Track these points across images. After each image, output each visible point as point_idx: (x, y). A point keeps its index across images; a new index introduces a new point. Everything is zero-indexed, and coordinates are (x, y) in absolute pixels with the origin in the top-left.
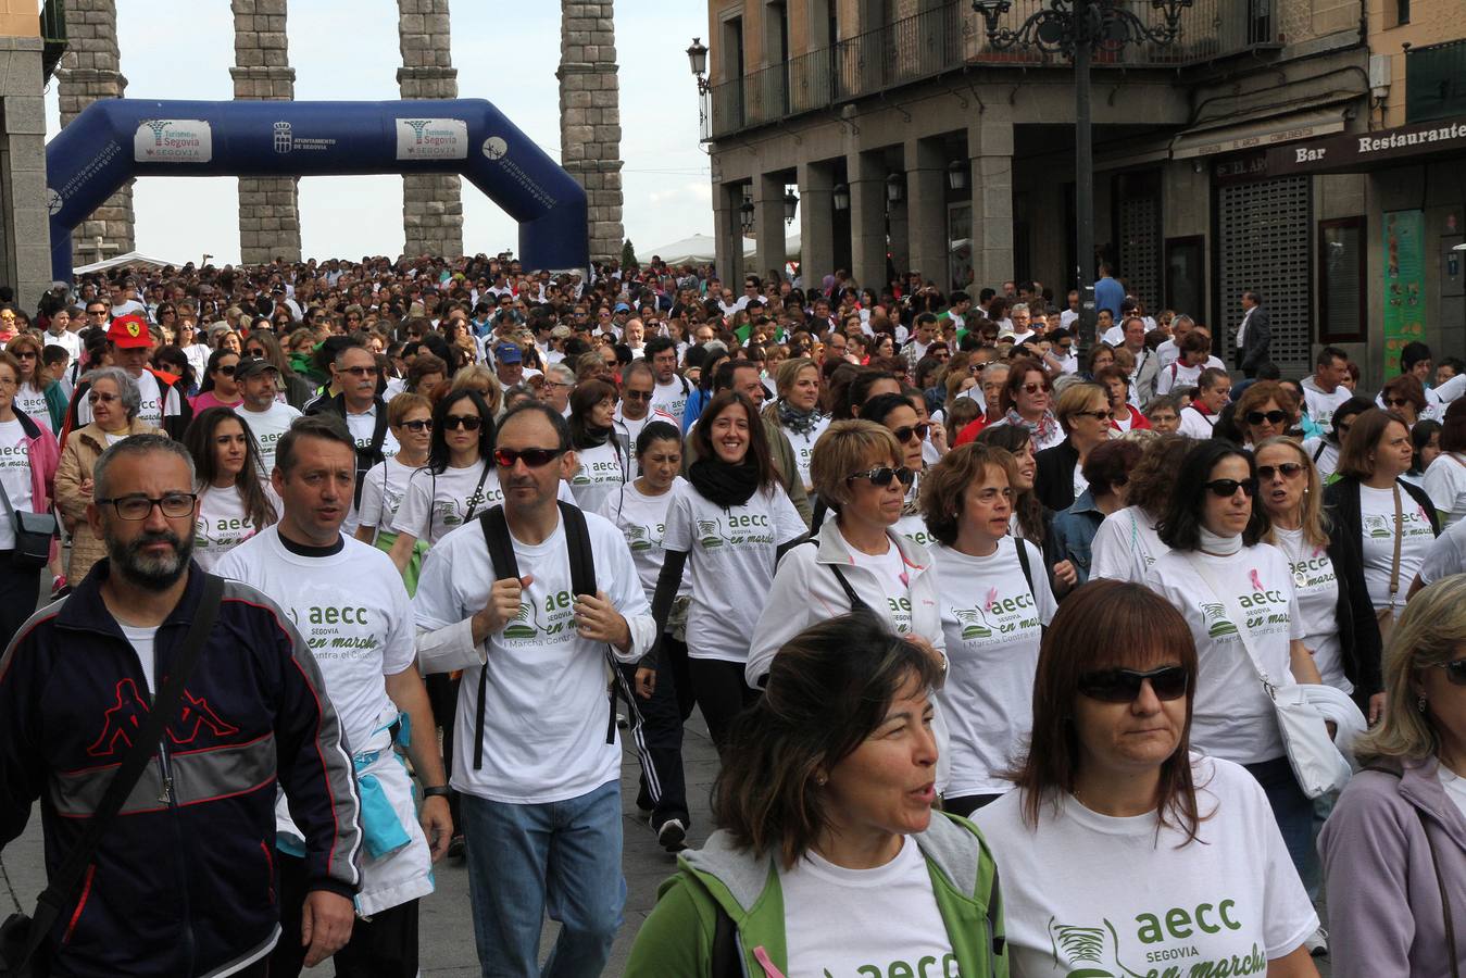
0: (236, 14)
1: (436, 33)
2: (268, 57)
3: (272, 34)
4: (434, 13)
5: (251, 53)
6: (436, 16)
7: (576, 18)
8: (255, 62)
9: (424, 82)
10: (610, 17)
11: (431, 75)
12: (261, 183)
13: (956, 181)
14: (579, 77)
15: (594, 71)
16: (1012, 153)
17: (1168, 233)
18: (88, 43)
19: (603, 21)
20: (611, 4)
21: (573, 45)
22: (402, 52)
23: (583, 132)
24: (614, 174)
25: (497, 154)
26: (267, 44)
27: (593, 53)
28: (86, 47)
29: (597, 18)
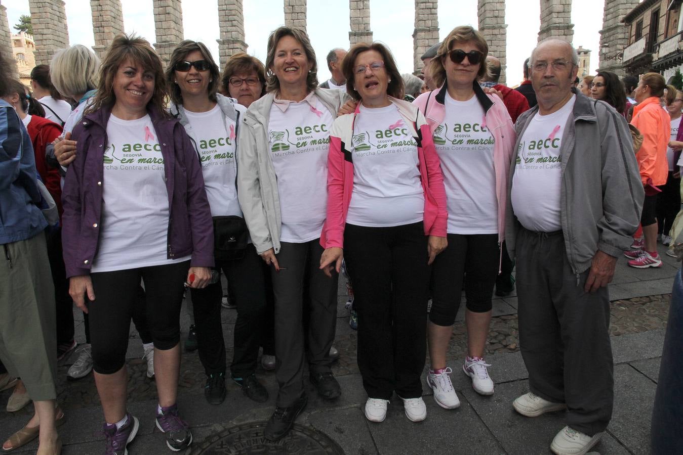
1: (364, 17)
3: (298, 21)
6: (365, 10)
7: (423, 9)
9: (359, 37)
10: (436, 8)
14: (423, 34)
15: (429, 31)
20: (436, 3)
22: (351, 25)
27: (429, 23)
28: (229, 30)
29: (431, 9)
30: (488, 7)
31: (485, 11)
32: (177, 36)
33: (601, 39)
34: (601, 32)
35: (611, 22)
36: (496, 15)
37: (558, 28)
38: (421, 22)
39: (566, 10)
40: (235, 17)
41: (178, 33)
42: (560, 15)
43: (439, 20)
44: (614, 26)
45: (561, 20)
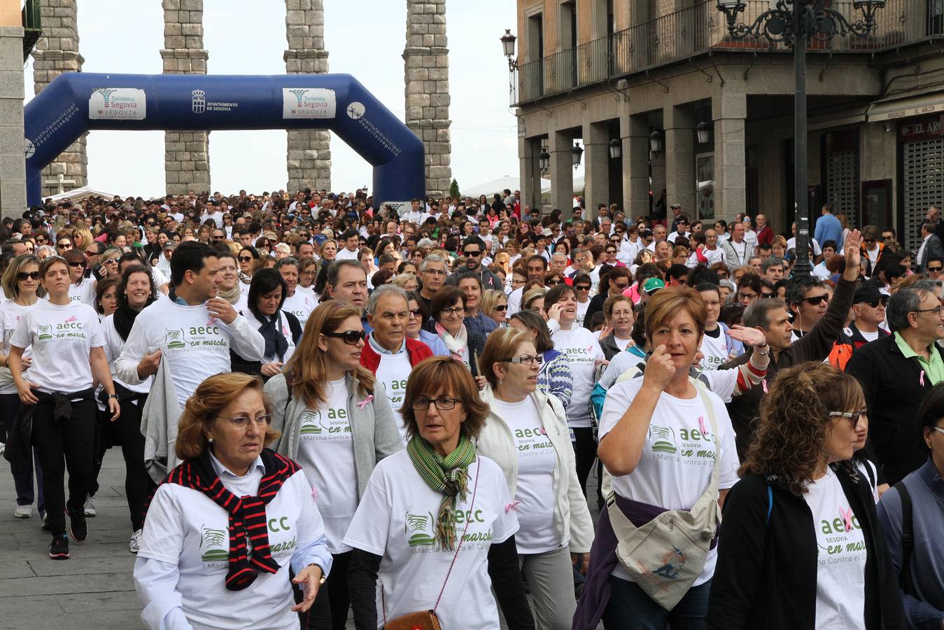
0: (166, 10)
1: (313, 24)
2: (189, 42)
3: (191, 25)
4: (312, 9)
5: (176, 39)
6: (314, 12)
7: (418, 14)
8: (179, 46)
9: (304, 61)
11: (309, 56)
12: (181, 134)
13: (702, 137)
14: (420, 58)
15: (430, 53)
16: (745, 116)
17: (864, 177)
19: (438, 16)
20: (443, 4)
21: (415, 34)
22: (288, 38)
23: (422, 99)
24: (445, 130)
25: (358, 115)
26: (188, 33)
27: (430, 39)
28: (55, 34)
29: (433, 14)
38: (417, 37)
40: (67, 11)
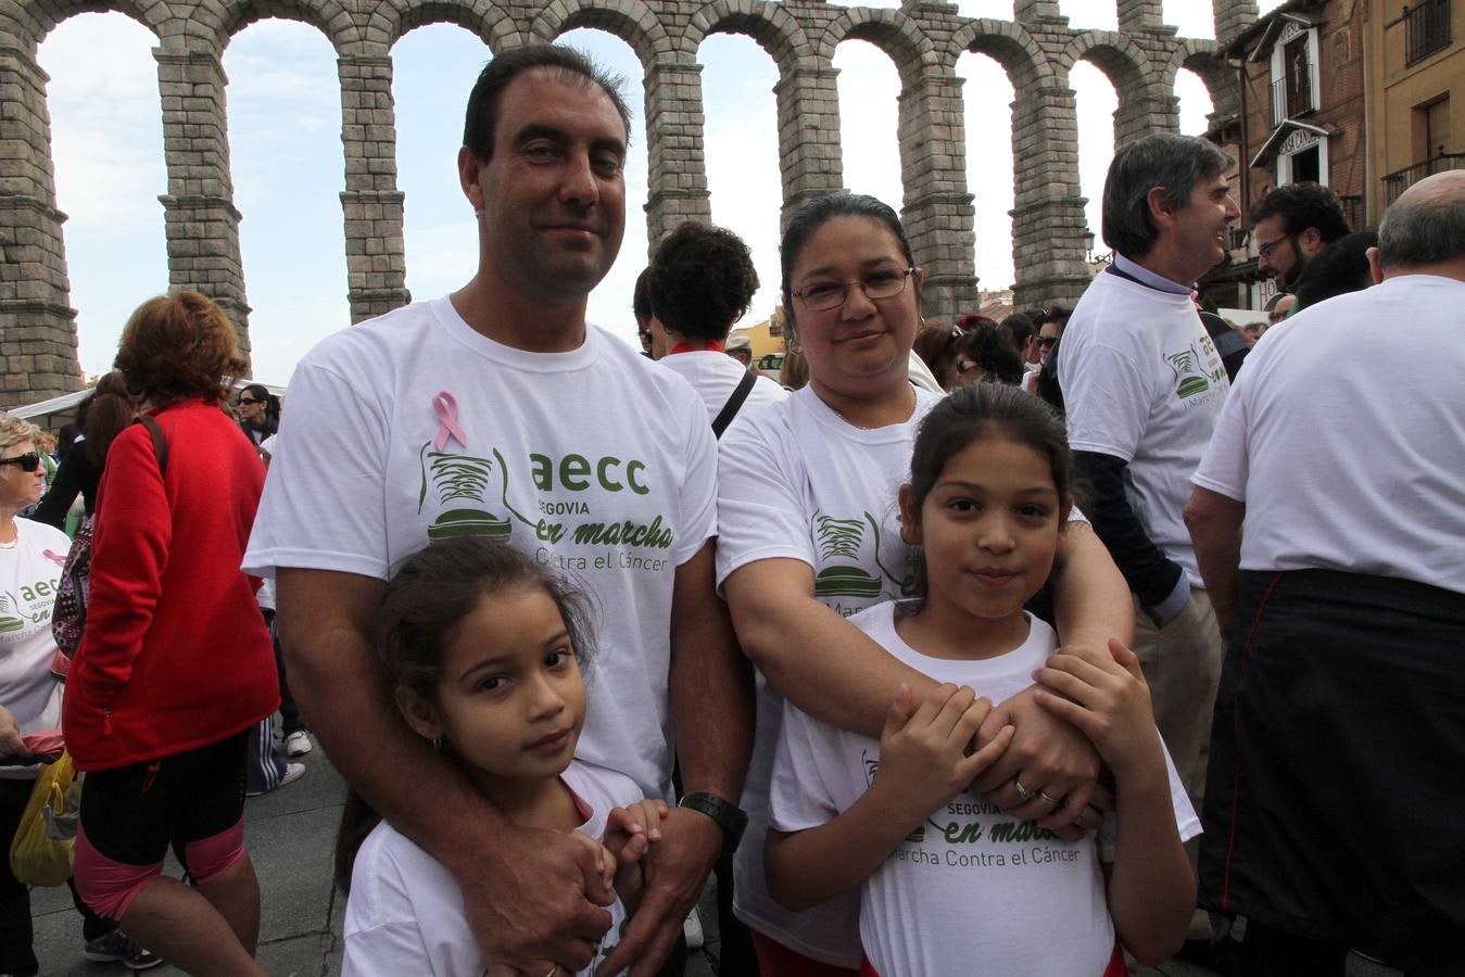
0: (346, 142)
2: (377, 182)
3: (380, 160)
5: (361, 179)
7: (672, 148)
8: (366, 187)
10: (701, 148)
12: (372, 305)
14: (675, 203)
15: (689, 196)
18: (195, 170)
19: (695, 151)
20: (702, 137)
26: (378, 170)
27: (687, 179)
28: (194, 174)
29: (690, 148)
30: (808, 151)
31: (801, 160)
32: (36, 182)
33: (1014, 227)
34: (1011, 213)
35: (1032, 195)
36: (826, 168)
37: (946, 201)
38: (669, 175)
39: (957, 166)
40: (211, 143)
41: (38, 174)
42: (947, 175)
43: (707, 173)
44: (1041, 201)
45: (950, 185)
